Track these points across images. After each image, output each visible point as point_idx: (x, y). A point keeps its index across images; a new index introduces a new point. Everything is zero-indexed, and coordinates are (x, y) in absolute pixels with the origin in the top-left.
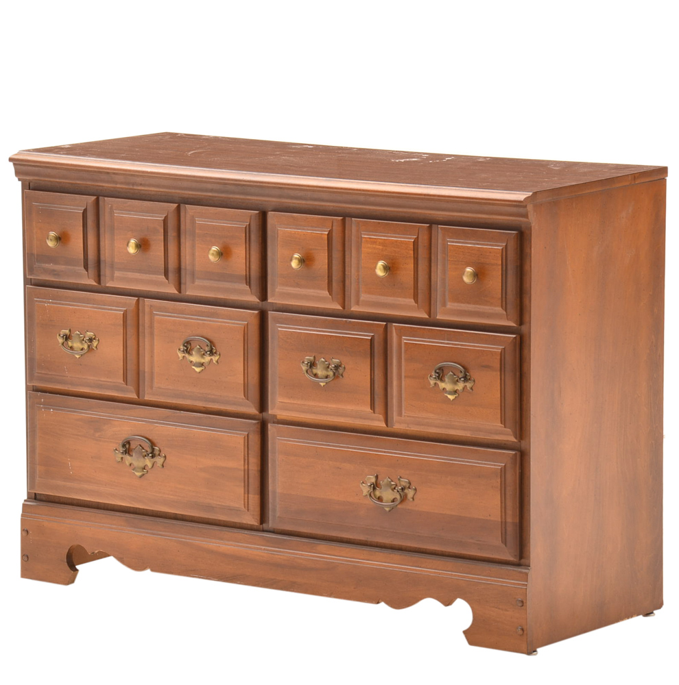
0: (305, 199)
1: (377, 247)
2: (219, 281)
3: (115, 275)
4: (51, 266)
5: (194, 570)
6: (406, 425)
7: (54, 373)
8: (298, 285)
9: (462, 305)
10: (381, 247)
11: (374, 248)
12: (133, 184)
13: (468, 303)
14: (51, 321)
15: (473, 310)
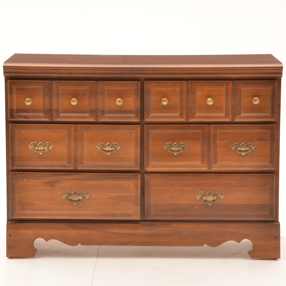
0: (166, 74)
1: (205, 92)
2: (119, 113)
3: (60, 115)
4: (24, 114)
5: (106, 242)
6: (218, 168)
7: (27, 162)
8: (162, 112)
9: (249, 114)
10: (206, 92)
11: (203, 93)
12: (71, 74)
13: (252, 113)
14: (25, 139)
15: (254, 115)
